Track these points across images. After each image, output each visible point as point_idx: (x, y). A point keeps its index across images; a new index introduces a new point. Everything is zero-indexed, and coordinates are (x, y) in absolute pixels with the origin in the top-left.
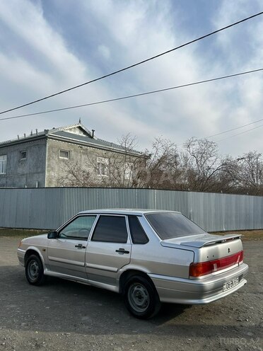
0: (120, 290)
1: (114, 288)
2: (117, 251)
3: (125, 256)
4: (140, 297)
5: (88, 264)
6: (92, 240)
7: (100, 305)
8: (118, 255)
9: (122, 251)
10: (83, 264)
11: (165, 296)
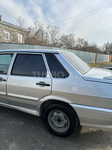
0: (40, 115)
1: (35, 112)
2: (37, 84)
3: (46, 88)
4: (59, 120)
5: (9, 94)
6: (12, 74)
7: (22, 123)
8: (38, 87)
9: (43, 84)
10: (5, 93)
11: (85, 122)
